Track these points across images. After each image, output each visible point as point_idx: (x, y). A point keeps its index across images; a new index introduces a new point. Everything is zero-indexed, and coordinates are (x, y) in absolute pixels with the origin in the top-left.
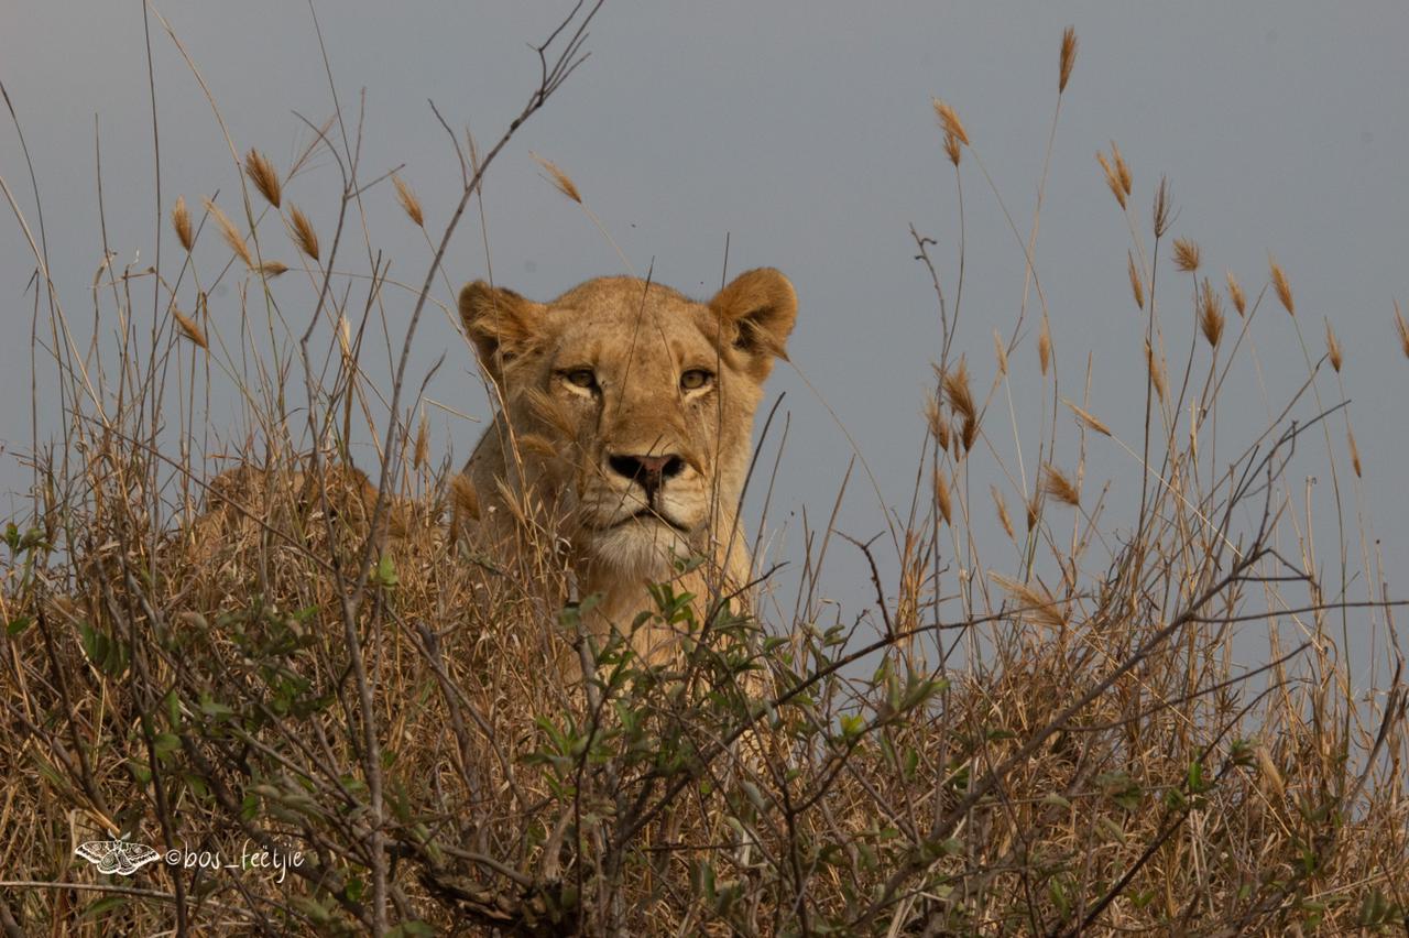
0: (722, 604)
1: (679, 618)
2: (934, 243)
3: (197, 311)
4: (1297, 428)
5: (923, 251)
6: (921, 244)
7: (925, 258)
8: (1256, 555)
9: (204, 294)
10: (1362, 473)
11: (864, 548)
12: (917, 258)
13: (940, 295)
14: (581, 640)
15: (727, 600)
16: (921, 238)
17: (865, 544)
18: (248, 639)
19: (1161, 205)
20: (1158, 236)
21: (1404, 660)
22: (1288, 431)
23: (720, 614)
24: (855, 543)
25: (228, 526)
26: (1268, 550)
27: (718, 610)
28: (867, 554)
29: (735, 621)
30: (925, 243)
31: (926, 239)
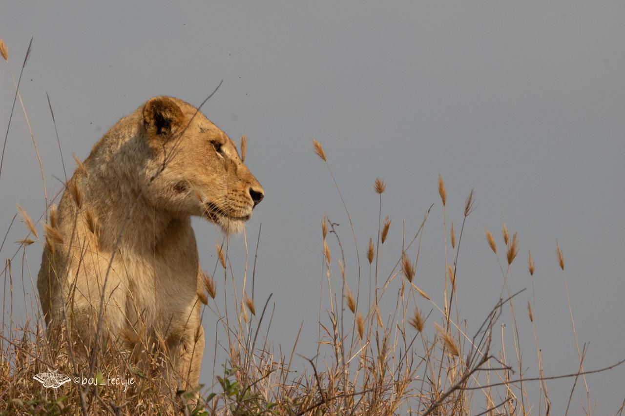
0: (247, 389)
1: (232, 394)
2: (338, 225)
3: (6, 268)
4: (503, 301)
5: (333, 228)
6: (332, 226)
7: (334, 231)
8: (485, 359)
9: (9, 260)
10: (533, 320)
11: (311, 361)
12: (331, 232)
13: (341, 247)
14: (184, 407)
15: (249, 387)
16: (332, 223)
17: (311, 360)
18: (36, 412)
19: (469, 202)
20: (466, 216)
21: (550, 403)
22: (499, 303)
23: (246, 394)
24: (307, 359)
25: (19, 363)
26: (491, 357)
27: (246, 391)
28: (312, 364)
29: (253, 396)
30: (334, 225)
31: (334, 224)
